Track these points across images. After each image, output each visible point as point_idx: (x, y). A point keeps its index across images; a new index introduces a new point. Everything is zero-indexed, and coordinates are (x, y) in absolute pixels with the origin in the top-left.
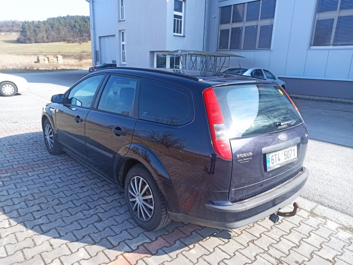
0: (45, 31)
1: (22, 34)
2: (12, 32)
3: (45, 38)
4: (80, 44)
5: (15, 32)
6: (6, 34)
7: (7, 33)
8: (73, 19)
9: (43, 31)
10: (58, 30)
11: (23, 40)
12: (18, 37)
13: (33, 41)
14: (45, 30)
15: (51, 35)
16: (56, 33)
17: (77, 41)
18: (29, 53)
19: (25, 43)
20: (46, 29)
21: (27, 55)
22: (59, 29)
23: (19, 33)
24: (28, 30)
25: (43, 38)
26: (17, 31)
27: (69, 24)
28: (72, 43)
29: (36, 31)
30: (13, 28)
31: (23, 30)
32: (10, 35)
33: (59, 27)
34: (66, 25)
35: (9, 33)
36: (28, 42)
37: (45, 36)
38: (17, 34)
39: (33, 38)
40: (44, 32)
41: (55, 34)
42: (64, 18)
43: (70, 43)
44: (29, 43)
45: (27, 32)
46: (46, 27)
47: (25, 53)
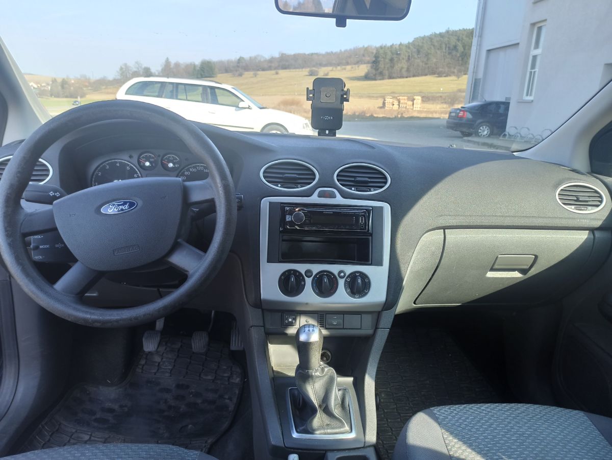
0: (407, 59)
1: (373, 66)
2: (362, 64)
3: (404, 70)
4: (458, 78)
5: (365, 63)
6: (352, 68)
7: (354, 66)
8: (456, 36)
9: (403, 59)
10: (426, 55)
11: (372, 75)
12: (366, 71)
13: (386, 77)
14: (407, 57)
15: (413, 65)
16: (423, 62)
17: (454, 72)
18: (375, 95)
19: (375, 79)
20: (409, 56)
21: (373, 97)
22: (428, 54)
23: (369, 65)
24: (382, 59)
25: (401, 70)
26: (368, 63)
27: (446, 45)
28: (445, 76)
29: (394, 60)
30: (363, 58)
31: (376, 59)
32: (357, 68)
33: (429, 52)
34: (441, 47)
35: (357, 66)
36: (379, 78)
37: (405, 66)
38: (367, 67)
39: (386, 73)
40: (405, 61)
41: (421, 64)
42: (441, 35)
43: (441, 76)
44: (380, 80)
45: (381, 63)
46: (409, 52)
47: (371, 95)
